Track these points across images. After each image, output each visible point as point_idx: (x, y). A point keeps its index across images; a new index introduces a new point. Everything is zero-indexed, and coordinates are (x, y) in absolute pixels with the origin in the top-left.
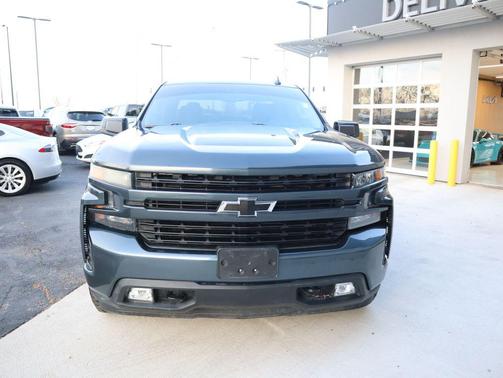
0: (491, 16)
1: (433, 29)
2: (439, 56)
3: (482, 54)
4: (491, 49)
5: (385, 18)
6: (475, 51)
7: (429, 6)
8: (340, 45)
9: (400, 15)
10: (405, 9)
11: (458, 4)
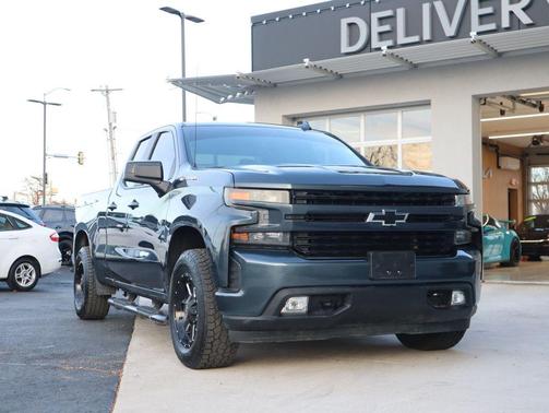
0: (491, 53)
1: (416, 66)
2: (427, 104)
3: (482, 100)
4: (493, 96)
5: (345, 48)
6: (474, 97)
7: (407, 34)
8: (275, 85)
9: (367, 46)
10: (375, 37)
11: (448, 35)
